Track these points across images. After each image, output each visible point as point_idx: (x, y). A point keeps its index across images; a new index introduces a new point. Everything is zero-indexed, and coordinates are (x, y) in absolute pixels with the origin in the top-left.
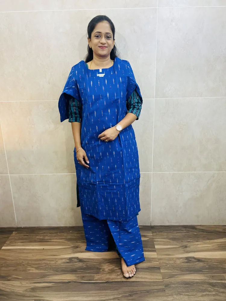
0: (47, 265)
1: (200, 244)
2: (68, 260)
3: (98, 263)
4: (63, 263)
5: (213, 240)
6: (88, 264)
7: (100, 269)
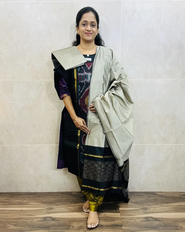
0: (25, 223)
1: (159, 207)
2: (43, 219)
3: (68, 221)
4: (38, 221)
5: (170, 204)
6: (60, 222)
7: (70, 226)
